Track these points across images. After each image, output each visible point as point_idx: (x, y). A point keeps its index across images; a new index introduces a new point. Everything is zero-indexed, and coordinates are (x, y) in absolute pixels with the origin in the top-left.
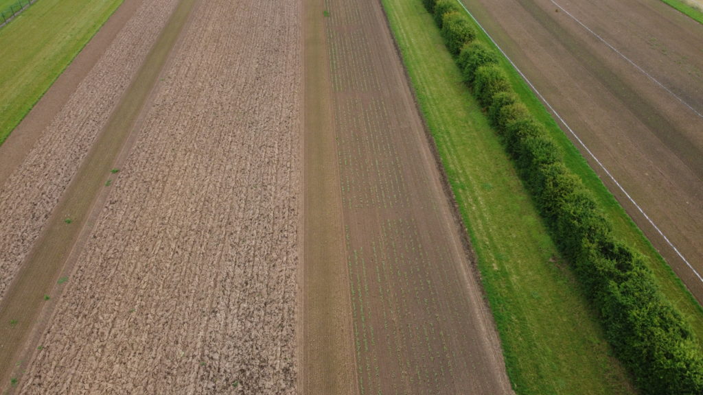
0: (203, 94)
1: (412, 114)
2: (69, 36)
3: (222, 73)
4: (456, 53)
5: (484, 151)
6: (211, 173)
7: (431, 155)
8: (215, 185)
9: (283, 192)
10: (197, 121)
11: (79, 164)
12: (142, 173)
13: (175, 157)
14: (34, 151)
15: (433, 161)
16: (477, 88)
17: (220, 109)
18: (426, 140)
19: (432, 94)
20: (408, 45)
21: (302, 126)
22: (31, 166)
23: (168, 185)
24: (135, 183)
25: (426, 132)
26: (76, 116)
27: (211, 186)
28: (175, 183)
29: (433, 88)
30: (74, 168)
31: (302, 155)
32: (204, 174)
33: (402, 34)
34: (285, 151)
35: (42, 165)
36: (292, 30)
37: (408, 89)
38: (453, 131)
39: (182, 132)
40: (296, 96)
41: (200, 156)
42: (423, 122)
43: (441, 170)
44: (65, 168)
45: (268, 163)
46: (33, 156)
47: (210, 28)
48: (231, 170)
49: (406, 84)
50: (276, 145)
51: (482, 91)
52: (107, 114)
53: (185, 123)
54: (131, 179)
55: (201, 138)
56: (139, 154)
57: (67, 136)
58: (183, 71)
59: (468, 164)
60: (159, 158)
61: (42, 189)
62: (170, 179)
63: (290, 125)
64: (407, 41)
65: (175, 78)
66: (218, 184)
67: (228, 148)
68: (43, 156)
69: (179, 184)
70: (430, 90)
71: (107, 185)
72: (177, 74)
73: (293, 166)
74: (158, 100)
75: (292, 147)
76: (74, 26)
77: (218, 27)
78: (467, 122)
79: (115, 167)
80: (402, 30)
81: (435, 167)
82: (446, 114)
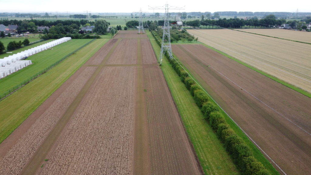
0: (90, 124)
1: (182, 133)
2: (36, 100)
3: (99, 115)
4: (200, 107)
5: (216, 151)
6: (90, 161)
7: (192, 152)
8: (92, 167)
9: (123, 170)
10: (86, 137)
11: (31, 157)
12: (59, 161)
13: (75, 153)
14: (11, 150)
15: (194, 155)
16: (211, 122)
17: (97, 131)
18: (189, 145)
19: (191, 124)
20: (180, 103)
21: (134, 139)
22: (8, 157)
23: (70, 167)
24: (55, 166)
25: (189, 141)
26: (33, 134)
27: (90, 168)
28: (74, 166)
29: (192, 122)
30: (28, 159)
31: (133, 152)
32: (87, 162)
33: (177, 99)
34: (125, 150)
35: (13, 157)
36: (131, 97)
37: (180, 122)
38: (201, 141)
39: (79, 142)
40: (131, 125)
41: (86, 153)
42: (188, 137)
43: (197, 160)
44: (24, 159)
45: (117, 156)
46: (10, 153)
47: (96, 97)
48: (100, 160)
49: (180, 120)
50: (121, 148)
51: (213, 123)
52: (47, 133)
53: (81, 138)
54: (53, 164)
55: (88, 145)
56: (58, 152)
57: (27, 143)
58: (83, 114)
59: (210, 157)
60: (68, 154)
61: (11, 169)
62: (71, 164)
63: (128, 138)
64: (179, 102)
65: (79, 117)
66: (93, 167)
67: (99, 149)
68: (15, 153)
69: (75, 166)
70: (190, 122)
71: (42, 167)
72: (80, 116)
73: (129, 158)
74: (70, 127)
75: (128, 149)
76: (38, 96)
77: (99, 96)
78: (208, 137)
79: (47, 158)
80: (177, 97)
81: (194, 158)
82: (198, 134)
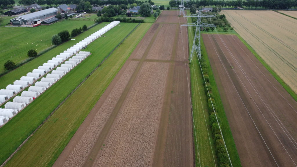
0: (130, 120)
1: (190, 136)
4: (210, 114)
5: (209, 153)
6: (129, 150)
7: (192, 152)
8: (129, 154)
9: (147, 159)
10: (127, 131)
11: (95, 141)
12: (111, 147)
13: (120, 143)
14: (84, 135)
15: (193, 155)
16: (212, 130)
17: (134, 127)
18: (192, 147)
19: (198, 129)
20: (196, 108)
21: (157, 136)
22: (83, 140)
23: (117, 152)
24: (109, 150)
25: (193, 144)
26: (95, 124)
27: (128, 154)
28: (119, 151)
30: (94, 143)
31: (155, 147)
32: (127, 150)
33: (195, 103)
34: (150, 145)
35: (86, 140)
37: (191, 126)
38: (201, 144)
39: (123, 134)
40: (157, 124)
41: (126, 143)
42: (193, 140)
44: (91, 142)
45: (145, 148)
46: (84, 137)
48: (134, 149)
50: (148, 142)
52: (103, 125)
53: (124, 131)
54: (108, 148)
55: (128, 137)
56: (110, 140)
57: (93, 131)
59: (203, 158)
60: (116, 142)
61: (85, 148)
63: (153, 135)
66: (130, 154)
67: (134, 141)
68: (86, 137)
71: (102, 149)
72: (124, 112)
73: (152, 150)
74: (118, 122)
75: (152, 144)
79: (104, 143)
81: (193, 157)
